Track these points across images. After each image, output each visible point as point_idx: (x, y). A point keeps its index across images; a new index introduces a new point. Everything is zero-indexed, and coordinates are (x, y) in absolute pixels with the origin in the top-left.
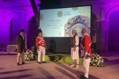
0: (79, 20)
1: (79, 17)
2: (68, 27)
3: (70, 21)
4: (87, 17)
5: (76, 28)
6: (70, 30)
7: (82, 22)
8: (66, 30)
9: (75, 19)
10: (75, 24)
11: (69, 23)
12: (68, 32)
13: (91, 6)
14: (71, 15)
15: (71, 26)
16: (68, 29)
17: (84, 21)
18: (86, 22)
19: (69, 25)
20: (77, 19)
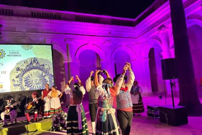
0: (34, 65)
1: (35, 60)
2: (17, 74)
3: (19, 66)
4: (47, 60)
5: (31, 76)
6: (21, 80)
7: (41, 68)
8: (13, 80)
9: (29, 62)
10: (28, 70)
11: (18, 69)
12: (19, 83)
13: (52, 45)
14: (20, 56)
15: (23, 74)
16: (16, 78)
17: (43, 65)
18: (46, 67)
19: (19, 72)
20: (31, 63)
